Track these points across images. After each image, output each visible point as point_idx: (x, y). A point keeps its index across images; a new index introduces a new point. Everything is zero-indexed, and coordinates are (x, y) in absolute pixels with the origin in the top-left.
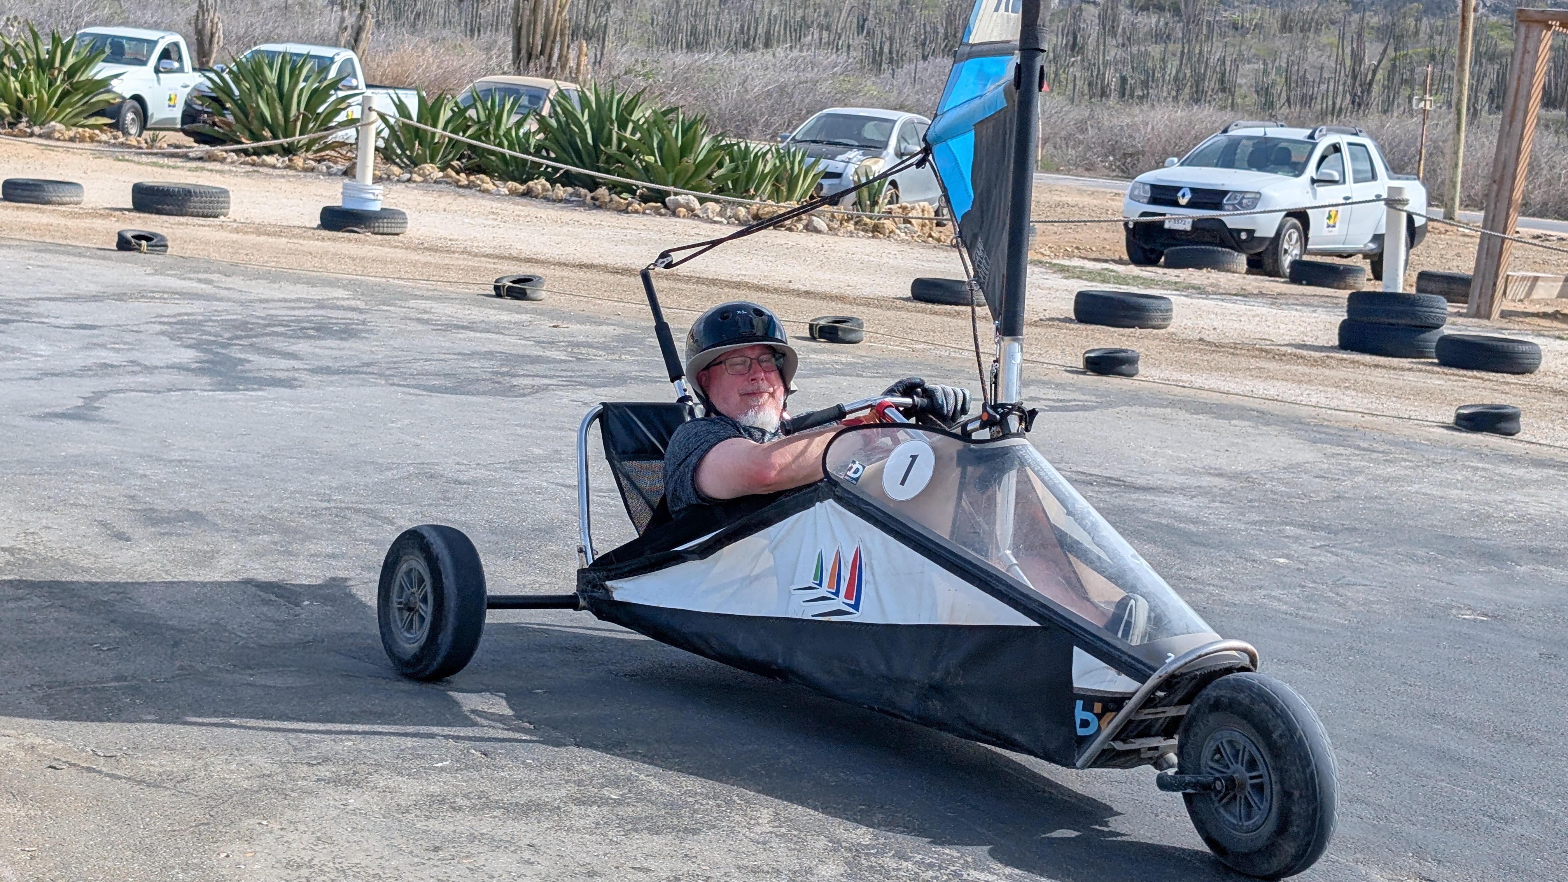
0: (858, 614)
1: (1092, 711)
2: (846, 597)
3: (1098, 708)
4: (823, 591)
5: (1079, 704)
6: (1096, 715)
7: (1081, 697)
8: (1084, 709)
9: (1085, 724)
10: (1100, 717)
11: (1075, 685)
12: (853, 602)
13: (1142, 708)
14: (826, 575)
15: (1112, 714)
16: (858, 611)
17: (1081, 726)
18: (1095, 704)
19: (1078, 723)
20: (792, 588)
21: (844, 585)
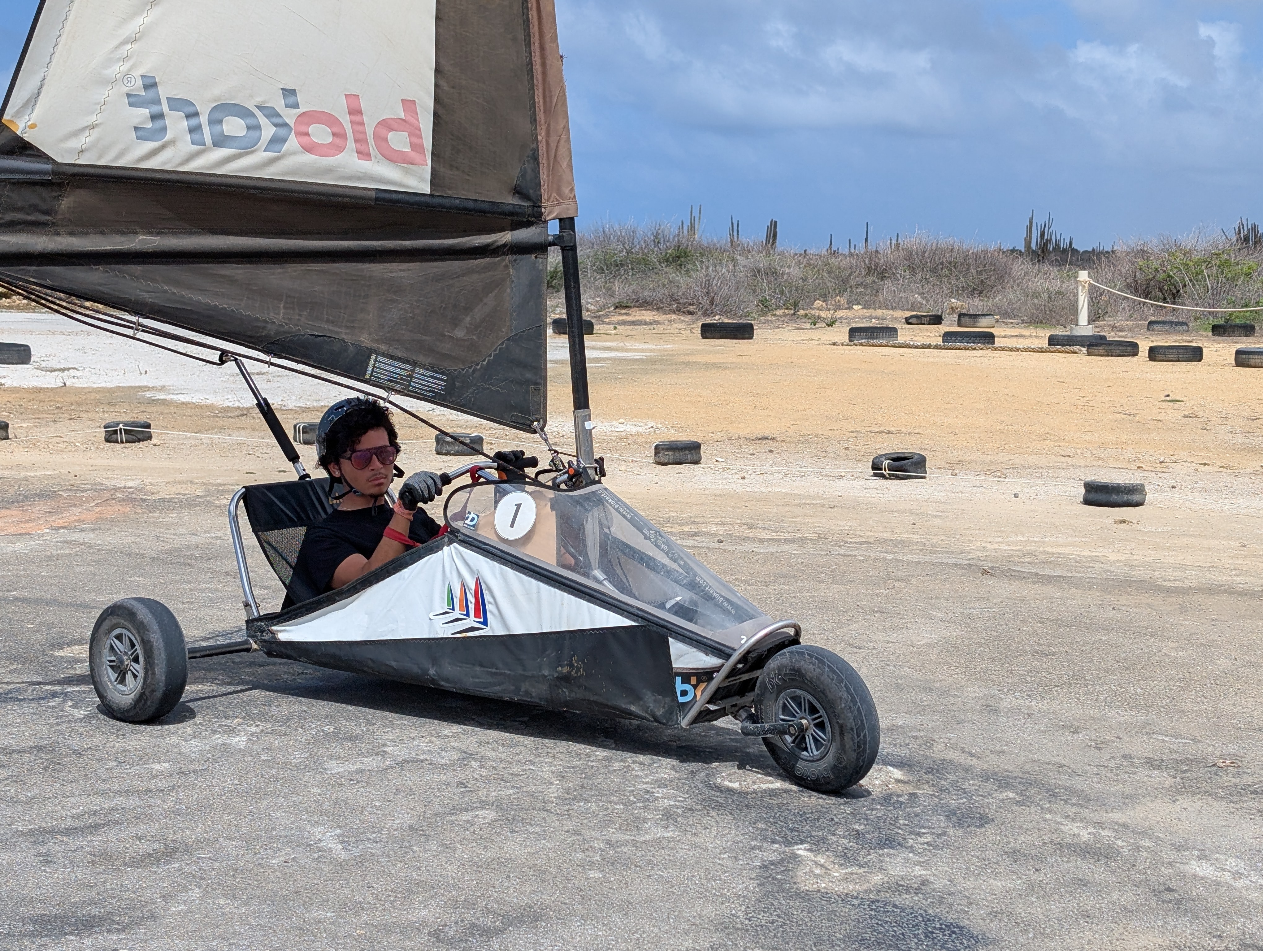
0: (487, 629)
1: (689, 684)
2: (475, 617)
3: (694, 680)
4: (457, 614)
5: (679, 679)
6: (693, 685)
9: (684, 693)
10: (695, 687)
11: (674, 666)
12: (482, 620)
13: (728, 677)
14: (457, 601)
15: (706, 684)
16: (487, 626)
17: (681, 696)
18: (692, 678)
19: (679, 693)
20: (432, 614)
21: (472, 607)
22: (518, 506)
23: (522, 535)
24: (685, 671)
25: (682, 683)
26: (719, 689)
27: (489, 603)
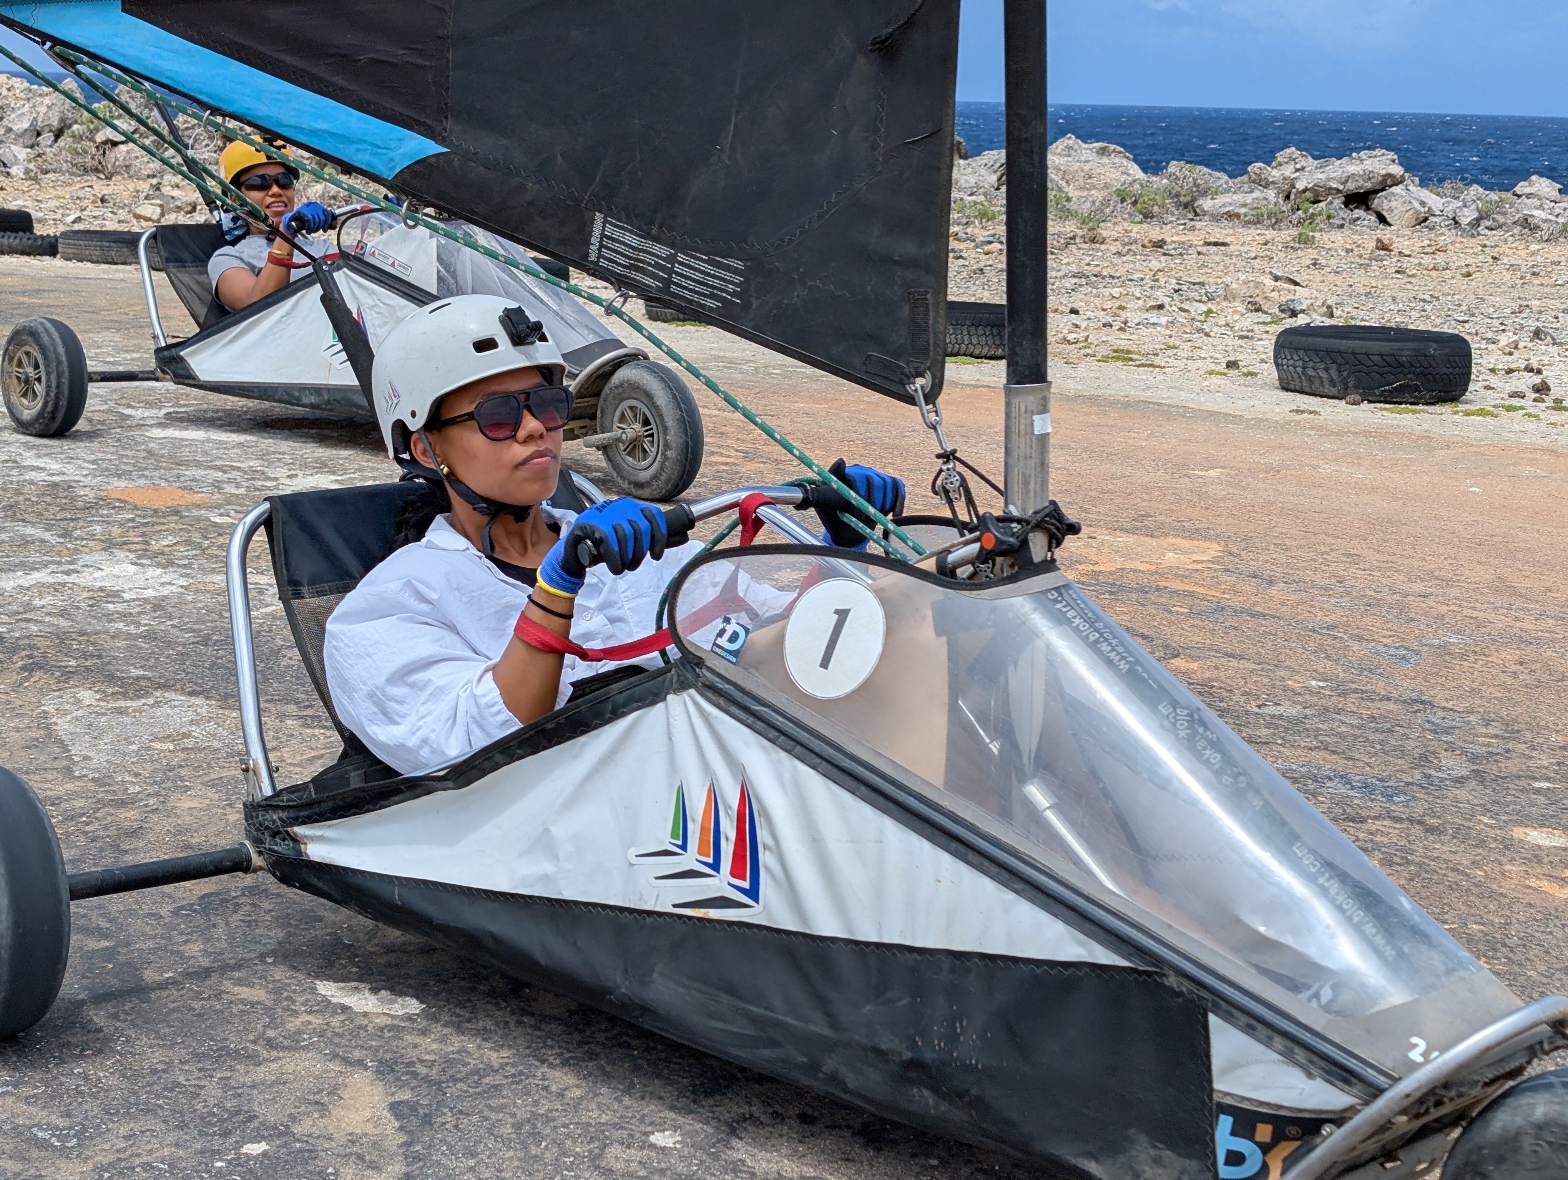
0: (758, 908)
1: (1251, 1138)
2: (733, 874)
3: (1264, 1132)
4: (690, 860)
5: (1225, 1123)
6: (1259, 1144)
8: (1234, 1133)
9: (1235, 1158)
10: (1266, 1149)
11: (1218, 1088)
12: (746, 885)
14: (694, 830)
15: (1297, 1145)
16: (757, 900)
17: (1226, 1163)
18: (1260, 1126)
19: (1221, 1157)
20: (633, 852)
21: (727, 849)
22: (843, 616)
23: (848, 689)
24: (1245, 1105)
25: (1232, 1134)
27: (765, 847)
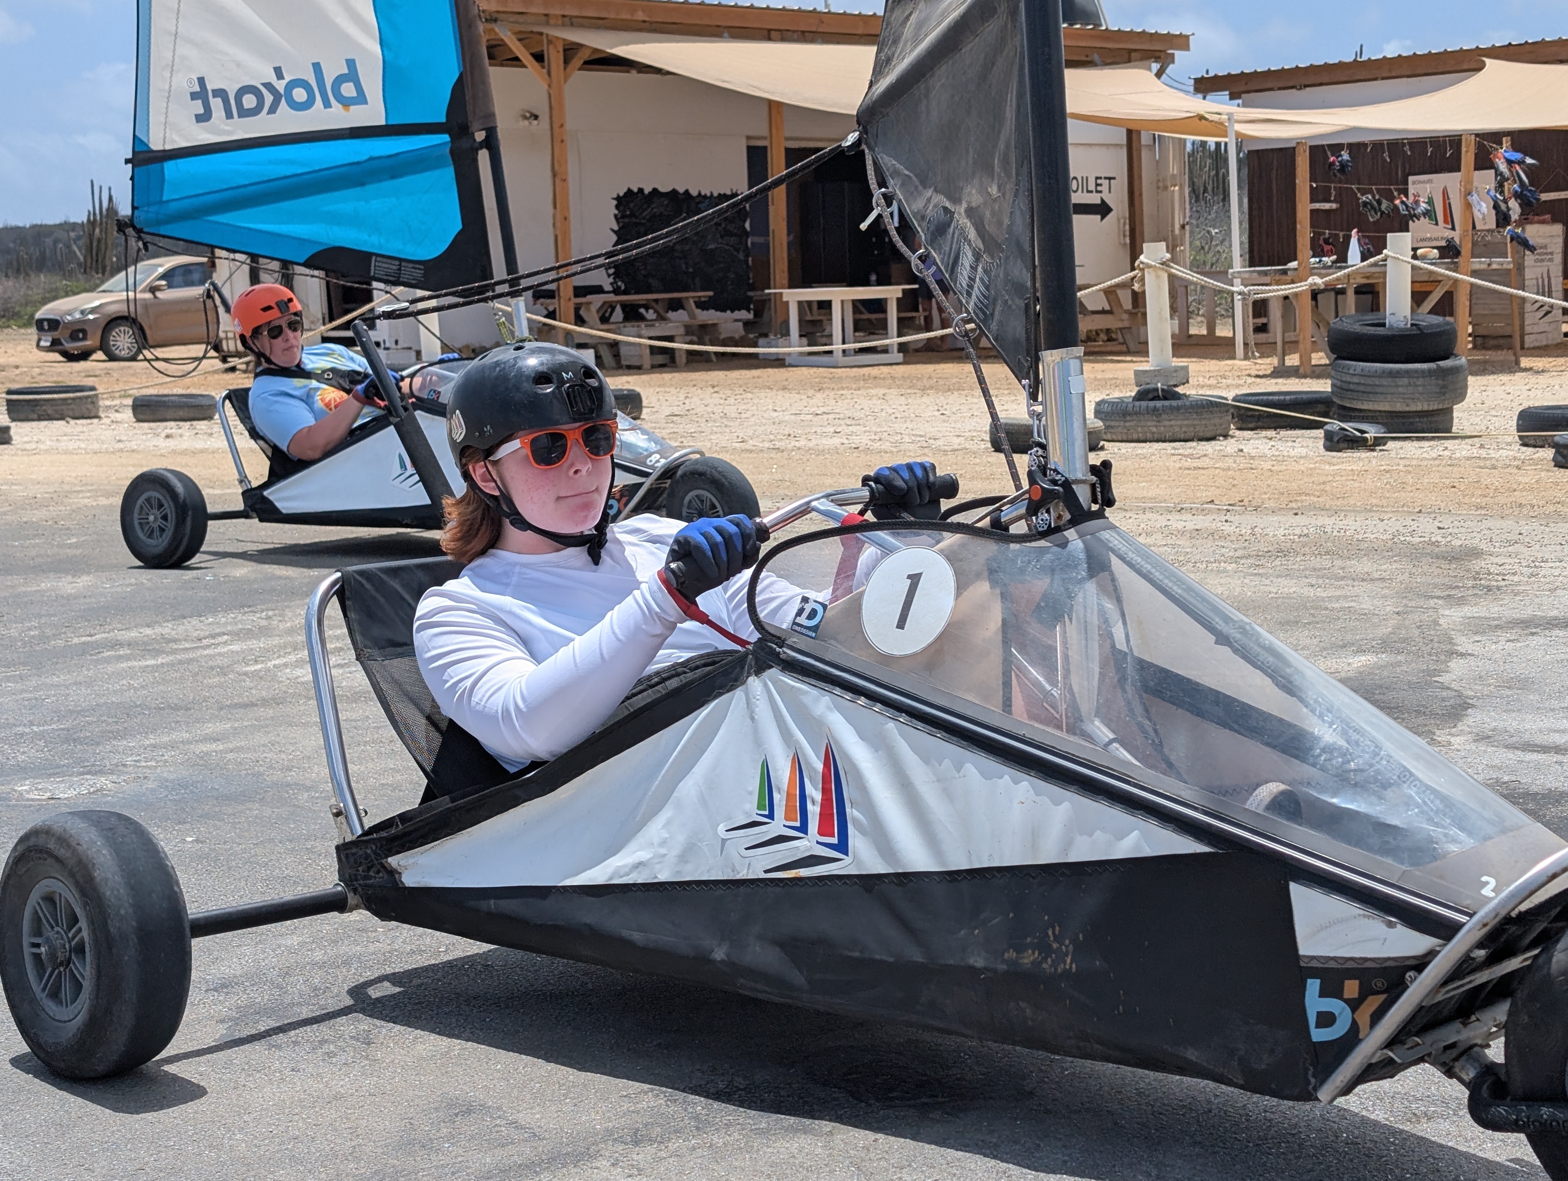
0: (847, 860)
1: (1340, 997)
2: (821, 833)
3: (1352, 988)
4: (777, 827)
5: (1313, 986)
6: (1347, 1001)
7: (1314, 973)
8: (1322, 994)
9: (1326, 1019)
10: (1354, 1005)
11: (1302, 951)
12: (834, 840)
13: (1445, 983)
14: (779, 799)
15: (1382, 998)
16: (847, 854)
17: (1318, 1026)
18: (1347, 983)
19: (1312, 1020)
20: (721, 828)
21: (814, 810)
22: (915, 579)
23: (924, 645)
24: (1332, 965)
25: (1320, 996)
26: (1420, 1010)
27: (852, 802)
